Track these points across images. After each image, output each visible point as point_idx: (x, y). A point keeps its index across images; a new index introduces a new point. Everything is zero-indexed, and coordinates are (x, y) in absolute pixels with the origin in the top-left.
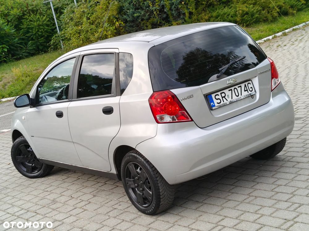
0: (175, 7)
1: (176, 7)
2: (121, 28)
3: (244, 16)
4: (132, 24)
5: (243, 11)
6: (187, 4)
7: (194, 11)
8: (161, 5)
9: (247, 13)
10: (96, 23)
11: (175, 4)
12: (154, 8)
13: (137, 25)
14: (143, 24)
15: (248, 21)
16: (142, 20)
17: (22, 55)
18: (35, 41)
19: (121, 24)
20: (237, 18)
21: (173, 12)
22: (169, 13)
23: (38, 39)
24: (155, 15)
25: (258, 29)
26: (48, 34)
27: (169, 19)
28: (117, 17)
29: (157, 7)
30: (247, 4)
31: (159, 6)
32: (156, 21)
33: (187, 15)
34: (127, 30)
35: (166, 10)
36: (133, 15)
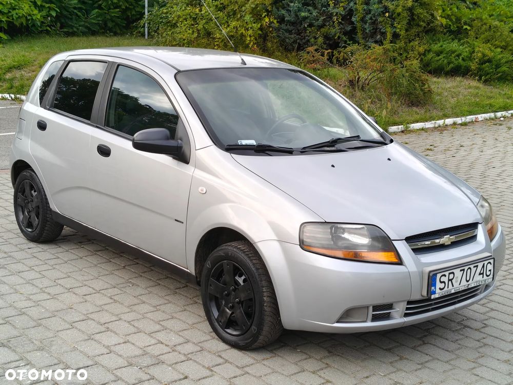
0: (371, 19)
1: (374, 18)
2: (271, 29)
3: (482, 64)
4: (291, 28)
5: (484, 55)
6: (394, 19)
7: (403, 33)
8: (348, 9)
9: (489, 61)
10: (229, 8)
11: (372, 13)
12: (336, 10)
13: (298, 30)
14: (310, 32)
15: (488, 74)
16: (311, 25)
17: (78, 29)
18: (105, 11)
19: (273, 22)
20: (471, 64)
21: (367, 26)
22: (358, 25)
23: (110, 9)
24: (334, 22)
25: (504, 93)
26: (128, 6)
27: (354, 36)
28: (270, 10)
29: (340, 10)
30: (492, 45)
31: (344, 9)
32: (333, 34)
33: (389, 36)
34: (281, 35)
35: (355, 19)
36: (298, 13)
